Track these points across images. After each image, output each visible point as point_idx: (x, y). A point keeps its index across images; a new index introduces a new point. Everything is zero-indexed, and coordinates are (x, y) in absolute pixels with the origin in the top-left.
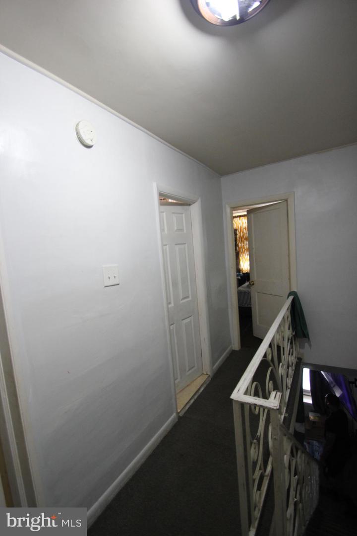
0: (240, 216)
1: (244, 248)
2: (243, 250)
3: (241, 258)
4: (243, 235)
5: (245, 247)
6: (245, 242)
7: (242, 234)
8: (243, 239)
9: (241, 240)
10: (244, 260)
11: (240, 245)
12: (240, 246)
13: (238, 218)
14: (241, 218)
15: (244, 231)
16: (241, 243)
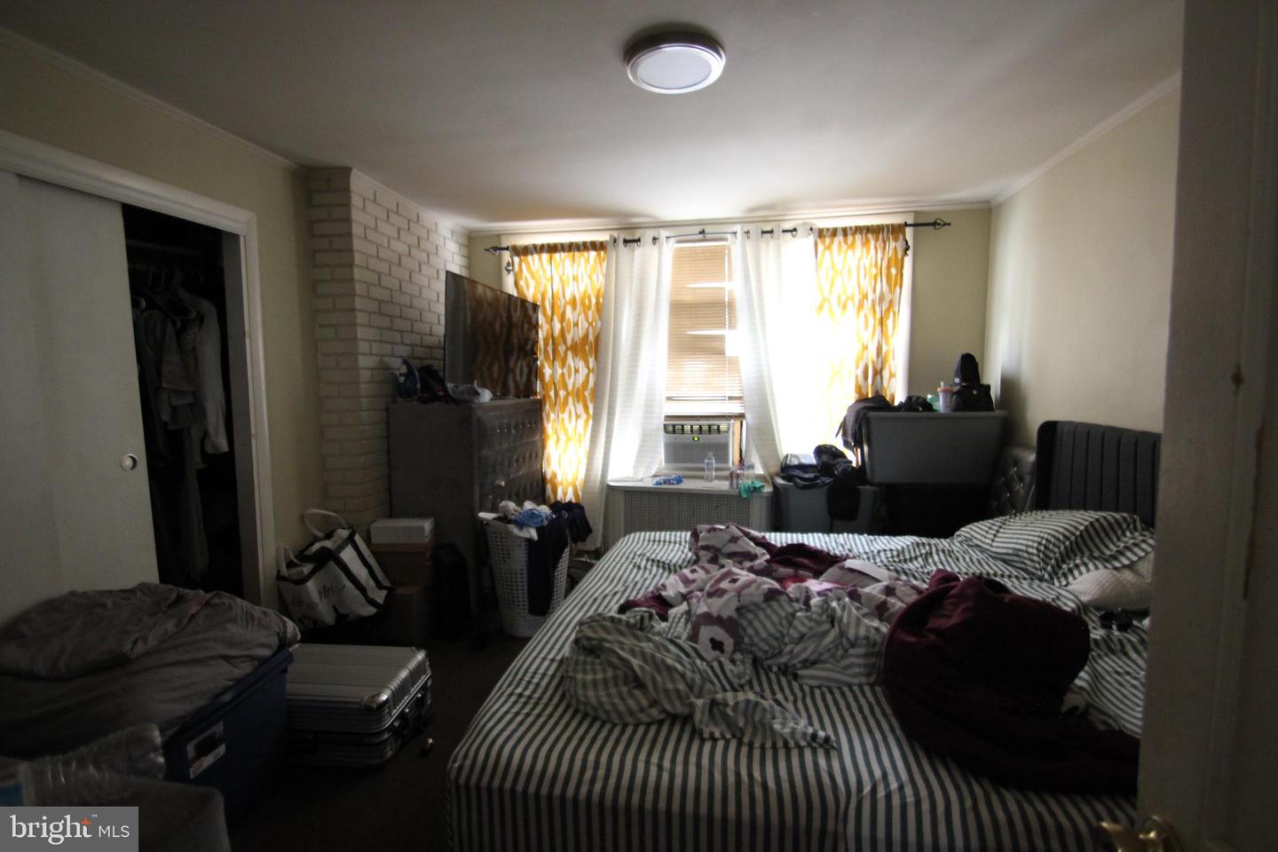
0: (553, 249)
1: (565, 386)
2: (562, 393)
3: (549, 427)
4: (562, 330)
5: (570, 383)
6: (570, 360)
7: (557, 326)
8: (562, 348)
9: (555, 351)
10: (563, 438)
11: (548, 372)
12: (547, 378)
13: (545, 256)
14: (557, 256)
15: (569, 313)
16: (553, 367)
